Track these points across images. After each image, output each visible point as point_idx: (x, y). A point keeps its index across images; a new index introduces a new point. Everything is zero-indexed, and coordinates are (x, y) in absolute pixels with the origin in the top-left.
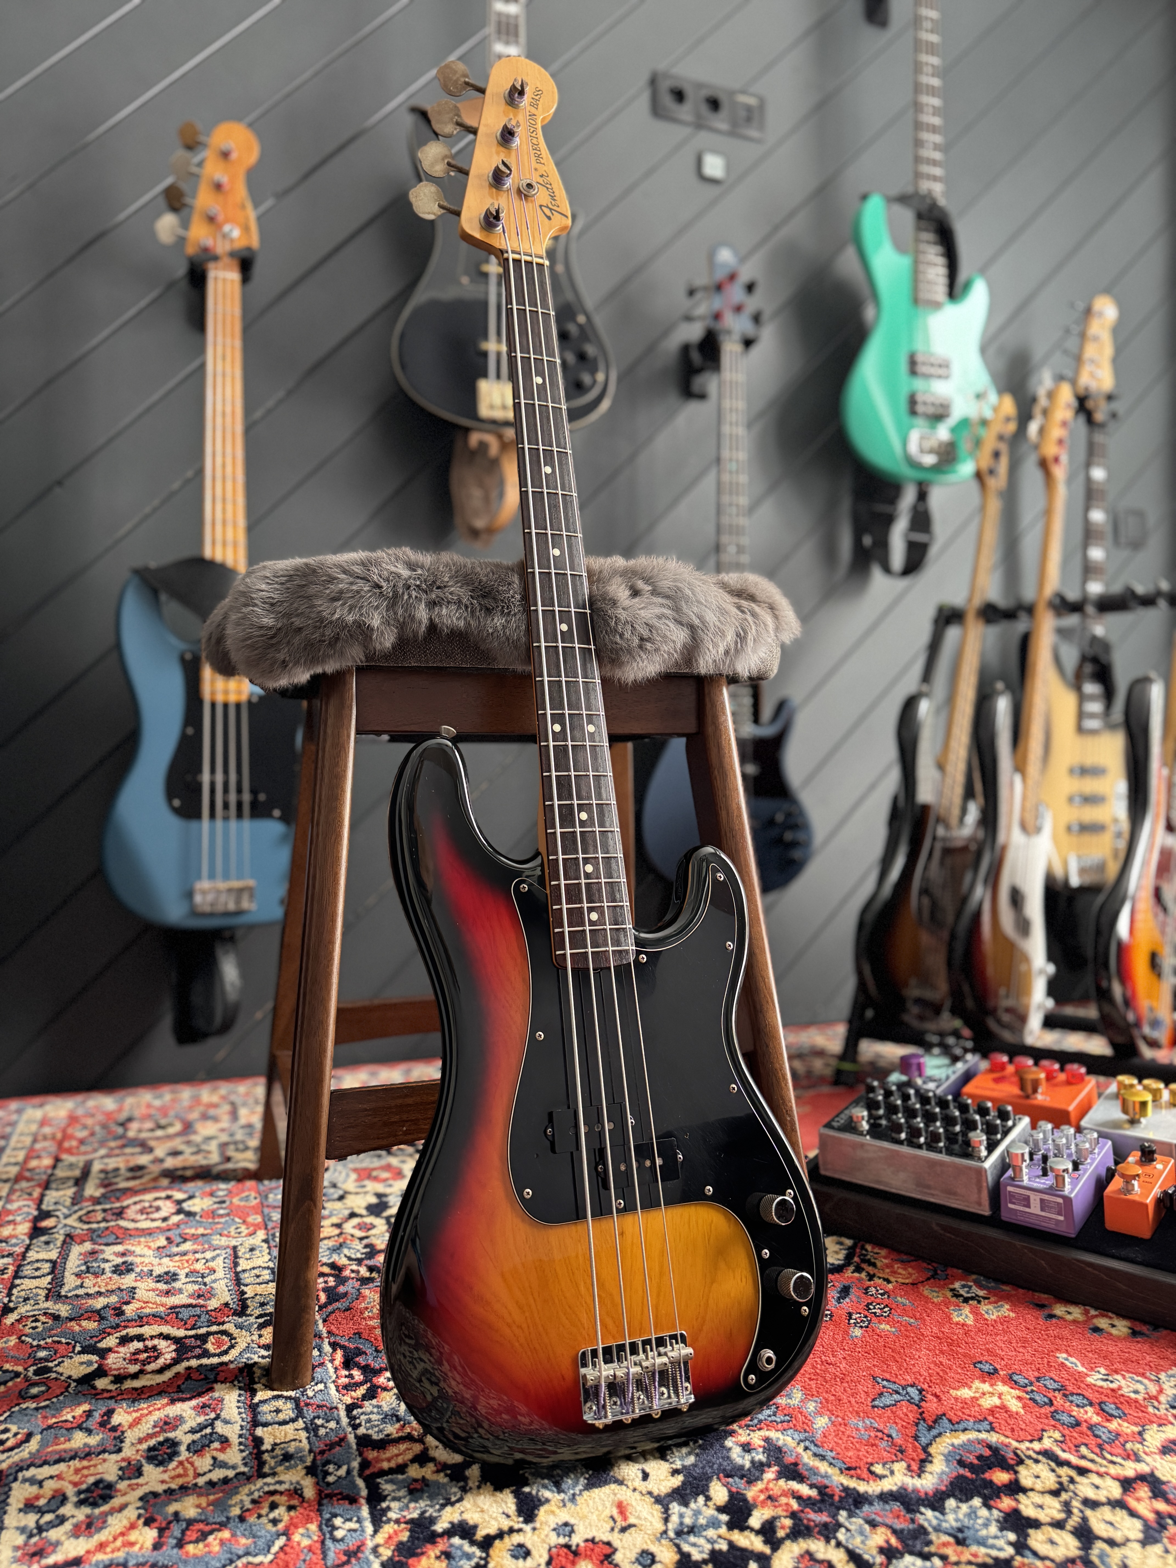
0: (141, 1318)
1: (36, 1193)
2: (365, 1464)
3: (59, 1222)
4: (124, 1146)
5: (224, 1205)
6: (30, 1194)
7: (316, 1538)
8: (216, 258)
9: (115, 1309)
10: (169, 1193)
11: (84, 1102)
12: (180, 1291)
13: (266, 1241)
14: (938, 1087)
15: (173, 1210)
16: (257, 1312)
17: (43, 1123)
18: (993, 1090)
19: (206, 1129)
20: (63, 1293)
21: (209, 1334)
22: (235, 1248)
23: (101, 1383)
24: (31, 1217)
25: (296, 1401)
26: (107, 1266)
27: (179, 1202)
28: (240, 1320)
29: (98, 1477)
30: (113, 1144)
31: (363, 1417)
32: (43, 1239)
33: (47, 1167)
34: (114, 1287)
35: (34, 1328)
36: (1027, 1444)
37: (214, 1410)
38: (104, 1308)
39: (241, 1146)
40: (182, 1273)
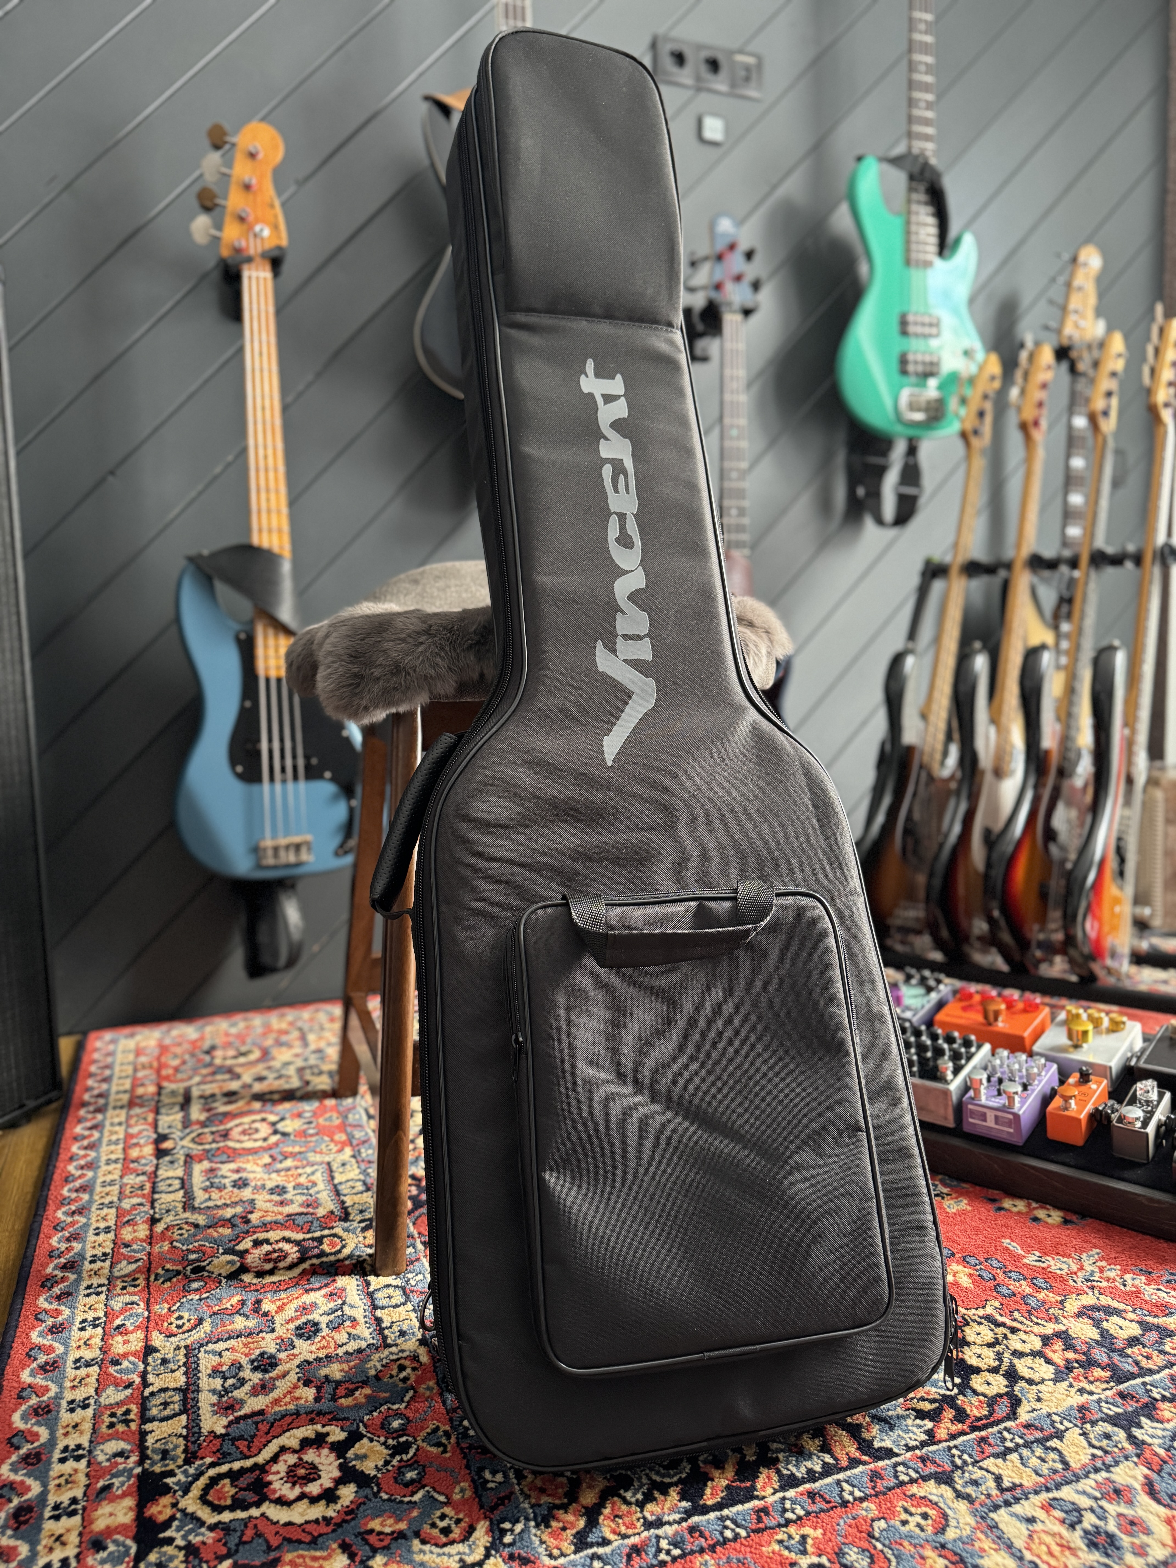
0: (265, 1225)
1: (151, 1117)
3: (176, 1144)
4: (214, 1073)
5: (313, 1125)
6: (145, 1119)
7: (436, 1391)
8: (249, 260)
9: (242, 1217)
10: (263, 1115)
11: (169, 1031)
12: (292, 1202)
13: (354, 1156)
14: (914, 1015)
15: (270, 1131)
16: (359, 1218)
17: (138, 1052)
18: (961, 1017)
19: (282, 1056)
20: (197, 1205)
21: (323, 1237)
22: (329, 1164)
23: (247, 1278)
24: (151, 1140)
25: (403, 1289)
26: (226, 1181)
27: (274, 1124)
28: (346, 1225)
29: (262, 1350)
30: (204, 1071)
32: (167, 1158)
33: (153, 1094)
34: (237, 1199)
35: (181, 1235)
36: (973, 1311)
37: (339, 1297)
38: (234, 1216)
39: (316, 1071)
40: (290, 1186)
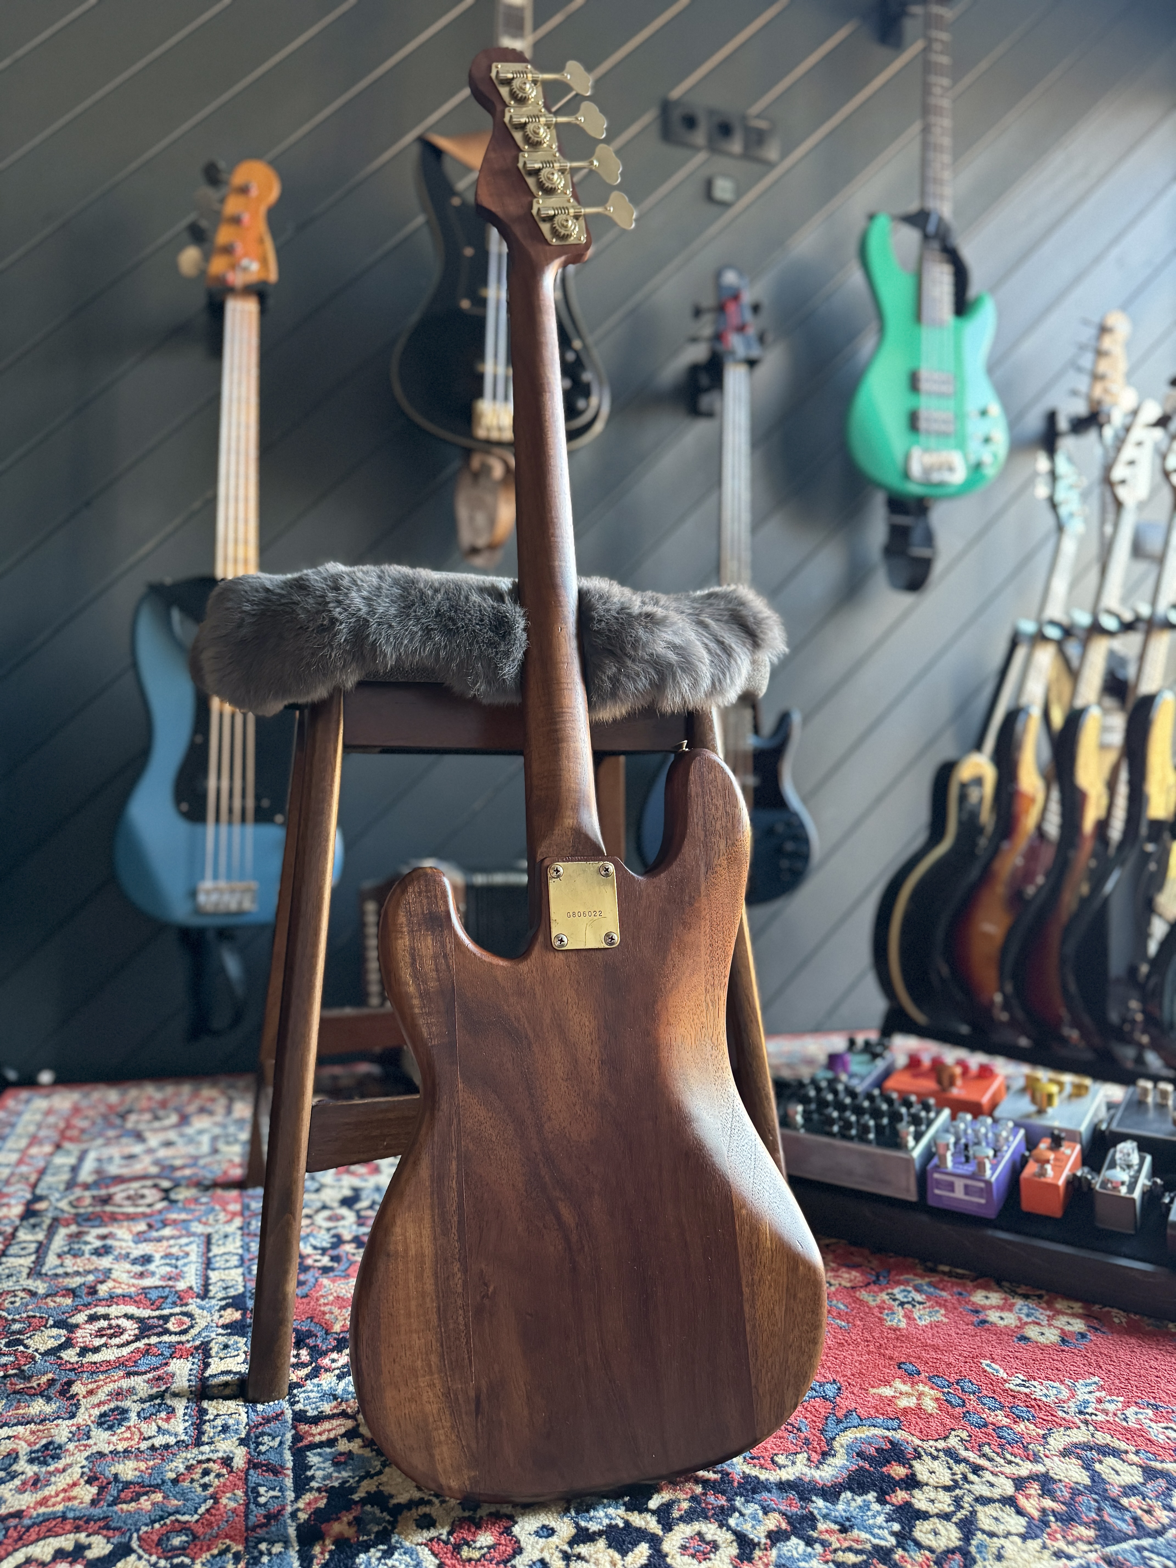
0: (112, 1297)
1: (33, 1178)
2: (297, 1438)
3: (50, 1205)
4: (121, 1136)
7: (242, 1502)
8: (234, 291)
9: (90, 1287)
10: (157, 1181)
11: (89, 1094)
12: (153, 1274)
13: (241, 1228)
15: (158, 1198)
16: (221, 1295)
17: (49, 1112)
19: (201, 1122)
20: (44, 1271)
21: (172, 1314)
22: (210, 1235)
24: (24, 1201)
26: (87, 1248)
27: (164, 1190)
28: (202, 1302)
29: (50, 1439)
30: (111, 1133)
31: (303, 1395)
32: (32, 1221)
33: (46, 1154)
34: (92, 1267)
35: (12, 1303)
36: (931, 1443)
37: (165, 1383)
40: (157, 1256)
